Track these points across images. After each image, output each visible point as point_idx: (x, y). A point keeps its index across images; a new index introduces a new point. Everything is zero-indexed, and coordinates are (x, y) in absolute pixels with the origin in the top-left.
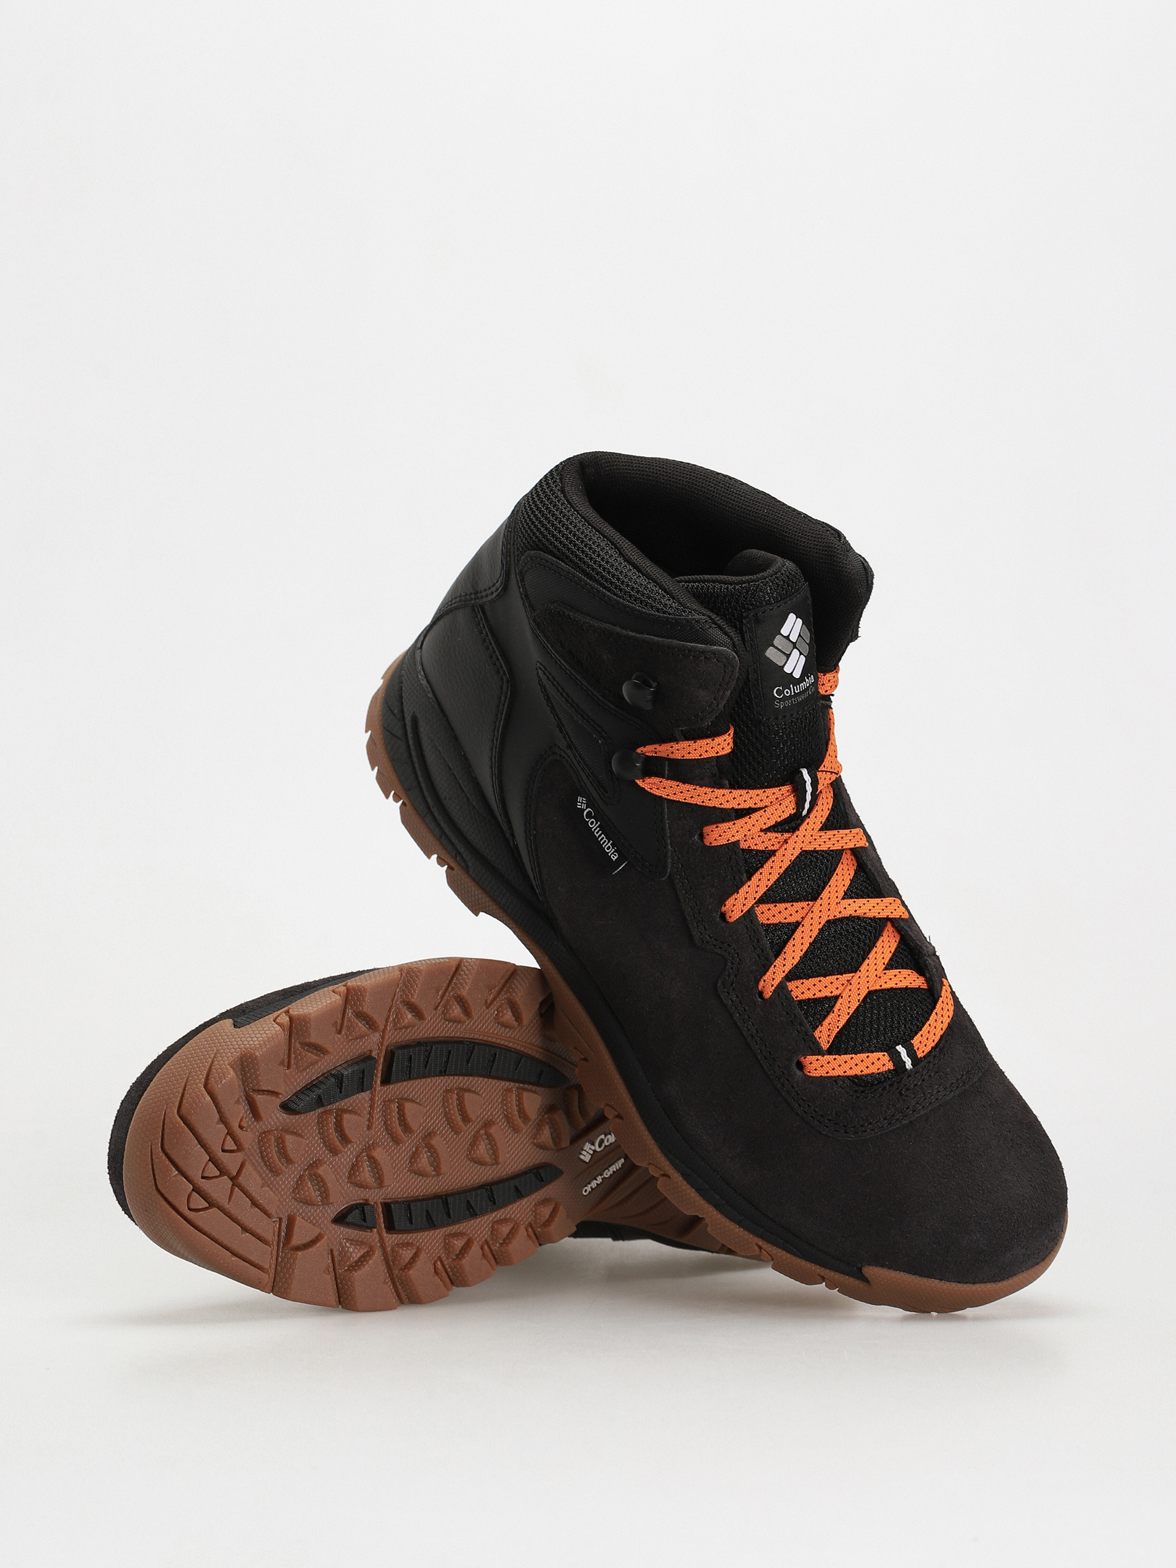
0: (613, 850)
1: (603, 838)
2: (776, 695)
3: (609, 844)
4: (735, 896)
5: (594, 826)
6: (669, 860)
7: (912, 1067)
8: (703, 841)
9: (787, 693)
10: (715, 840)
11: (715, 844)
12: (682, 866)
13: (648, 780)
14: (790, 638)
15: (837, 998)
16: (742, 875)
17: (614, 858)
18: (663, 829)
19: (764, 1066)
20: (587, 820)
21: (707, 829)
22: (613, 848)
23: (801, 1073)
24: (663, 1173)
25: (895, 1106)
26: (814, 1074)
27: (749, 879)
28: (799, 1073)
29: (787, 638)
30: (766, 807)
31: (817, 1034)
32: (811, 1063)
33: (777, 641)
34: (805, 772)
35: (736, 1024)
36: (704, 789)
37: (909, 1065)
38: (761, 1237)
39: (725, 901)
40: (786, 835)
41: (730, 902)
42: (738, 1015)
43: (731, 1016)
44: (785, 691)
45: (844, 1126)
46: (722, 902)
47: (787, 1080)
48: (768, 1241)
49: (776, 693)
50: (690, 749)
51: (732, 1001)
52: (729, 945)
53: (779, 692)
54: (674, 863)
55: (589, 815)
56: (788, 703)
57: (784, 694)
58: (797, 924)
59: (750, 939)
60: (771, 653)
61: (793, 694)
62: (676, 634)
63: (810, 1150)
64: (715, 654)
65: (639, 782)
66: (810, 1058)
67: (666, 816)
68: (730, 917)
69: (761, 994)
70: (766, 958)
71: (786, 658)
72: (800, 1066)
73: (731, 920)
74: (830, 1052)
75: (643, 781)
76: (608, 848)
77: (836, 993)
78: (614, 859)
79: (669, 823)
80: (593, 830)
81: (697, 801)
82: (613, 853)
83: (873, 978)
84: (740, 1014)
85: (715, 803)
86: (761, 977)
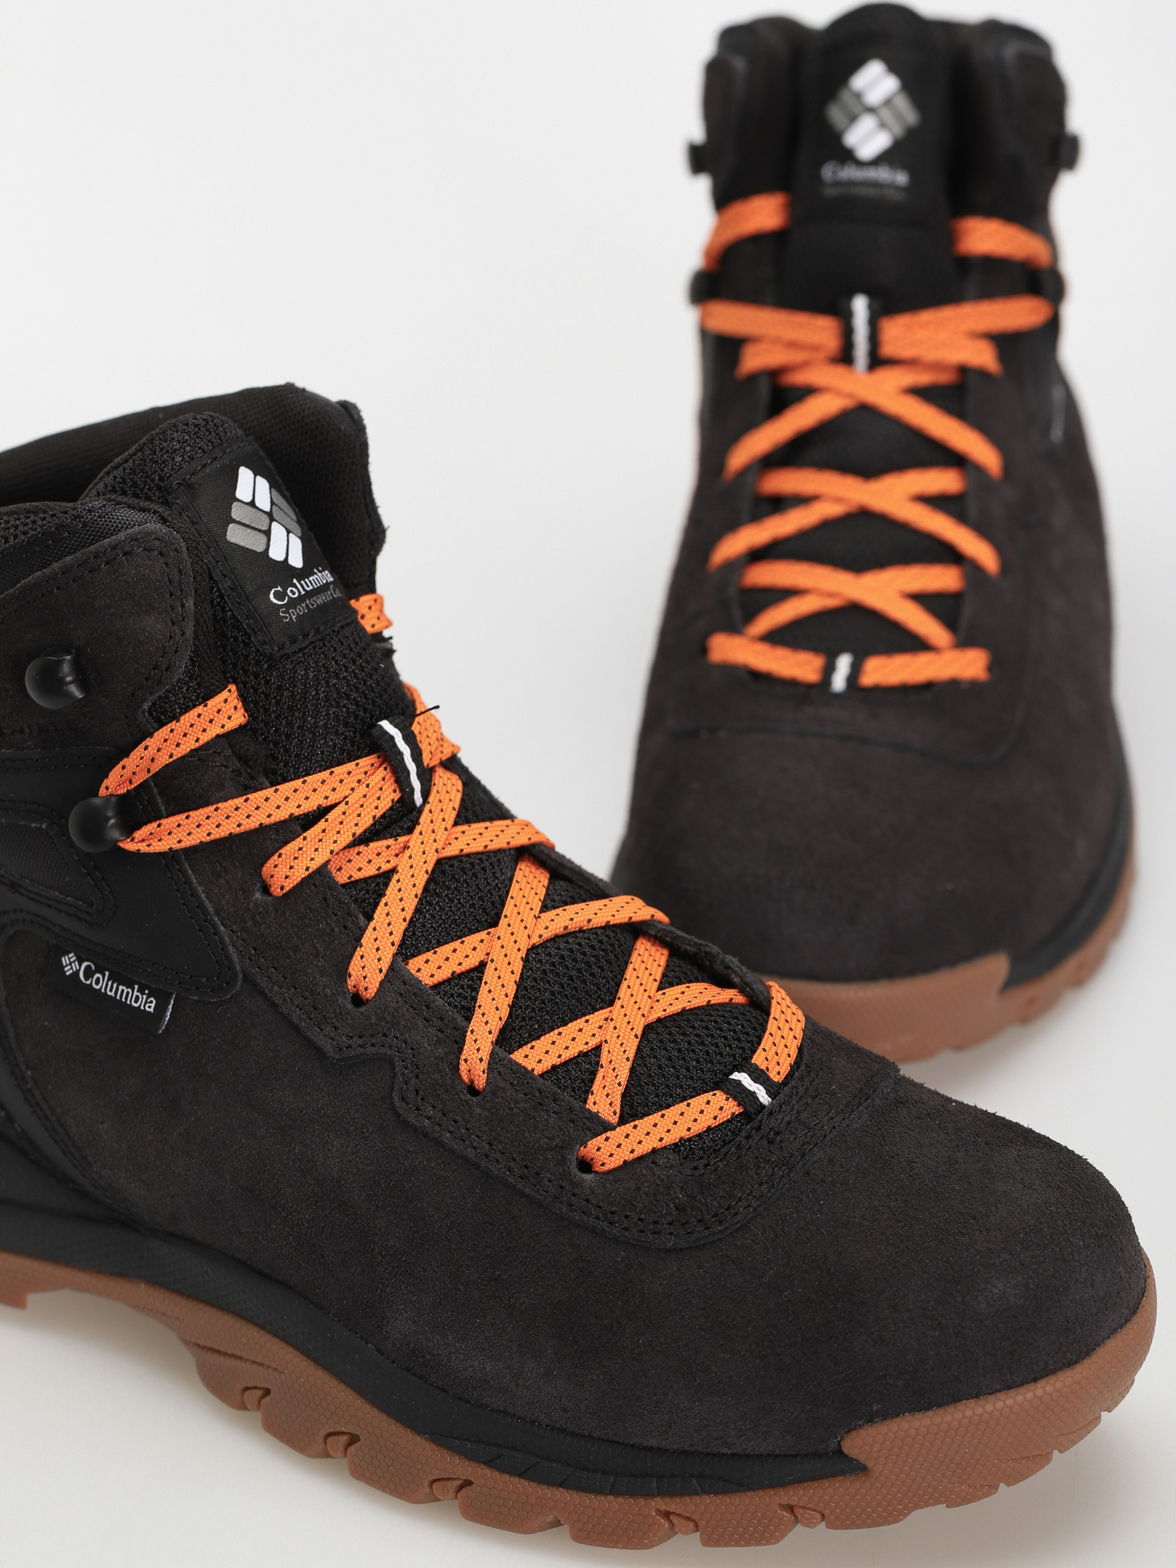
0: (145, 997)
1: (123, 991)
2: (275, 601)
3: (136, 993)
4: (359, 952)
5: (101, 983)
6: (231, 949)
7: (770, 1100)
8: (270, 895)
9: (292, 593)
10: (287, 877)
11: (289, 885)
12: (255, 950)
13: (139, 834)
14: (258, 504)
15: (598, 1048)
16: (357, 918)
17: (151, 1008)
18: (201, 906)
19: (528, 1191)
20: (88, 982)
21: (267, 869)
22: (143, 993)
23: (592, 1175)
24: (458, 1483)
25: (770, 1160)
26: (612, 1164)
27: (370, 918)
28: (586, 1176)
29: (252, 504)
30: (346, 797)
31: (590, 1105)
32: (598, 1150)
33: (236, 512)
34: (385, 724)
35: (452, 1151)
36: (233, 803)
37: (764, 1097)
38: (661, 1493)
39: (348, 968)
40: (402, 839)
41: (355, 967)
42: (448, 1135)
43: (441, 1144)
44: (288, 591)
45: (699, 1221)
46: (343, 973)
47: (574, 1195)
48: (672, 1493)
49: (275, 597)
50: (177, 736)
51: (429, 1119)
52: (384, 1035)
53: (278, 595)
54: (241, 951)
55: (89, 973)
56: (301, 609)
57: (289, 596)
58: (482, 967)
59: (415, 1009)
60: (235, 535)
61: (303, 593)
62: (67, 547)
63: (661, 1284)
64: (136, 540)
65: (129, 846)
66: (593, 1143)
67: (195, 881)
68: (366, 989)
69: (472, 1089)
70: (455, 1028)
71: (264, 538)
72: (586, 1166)
73: (371, 993)
74: (623, 1121)
75: (132, 840)
76: (136, 1001)
77: (593, 1043)
78: (152, 1010)
79: (204, 892)
80: (103, 990)
81: (228, 828)
82: (146, 1002)
83: (645, 1004)
84: (451, 1132)
85: (258, 819)
86: (459, 1058)
